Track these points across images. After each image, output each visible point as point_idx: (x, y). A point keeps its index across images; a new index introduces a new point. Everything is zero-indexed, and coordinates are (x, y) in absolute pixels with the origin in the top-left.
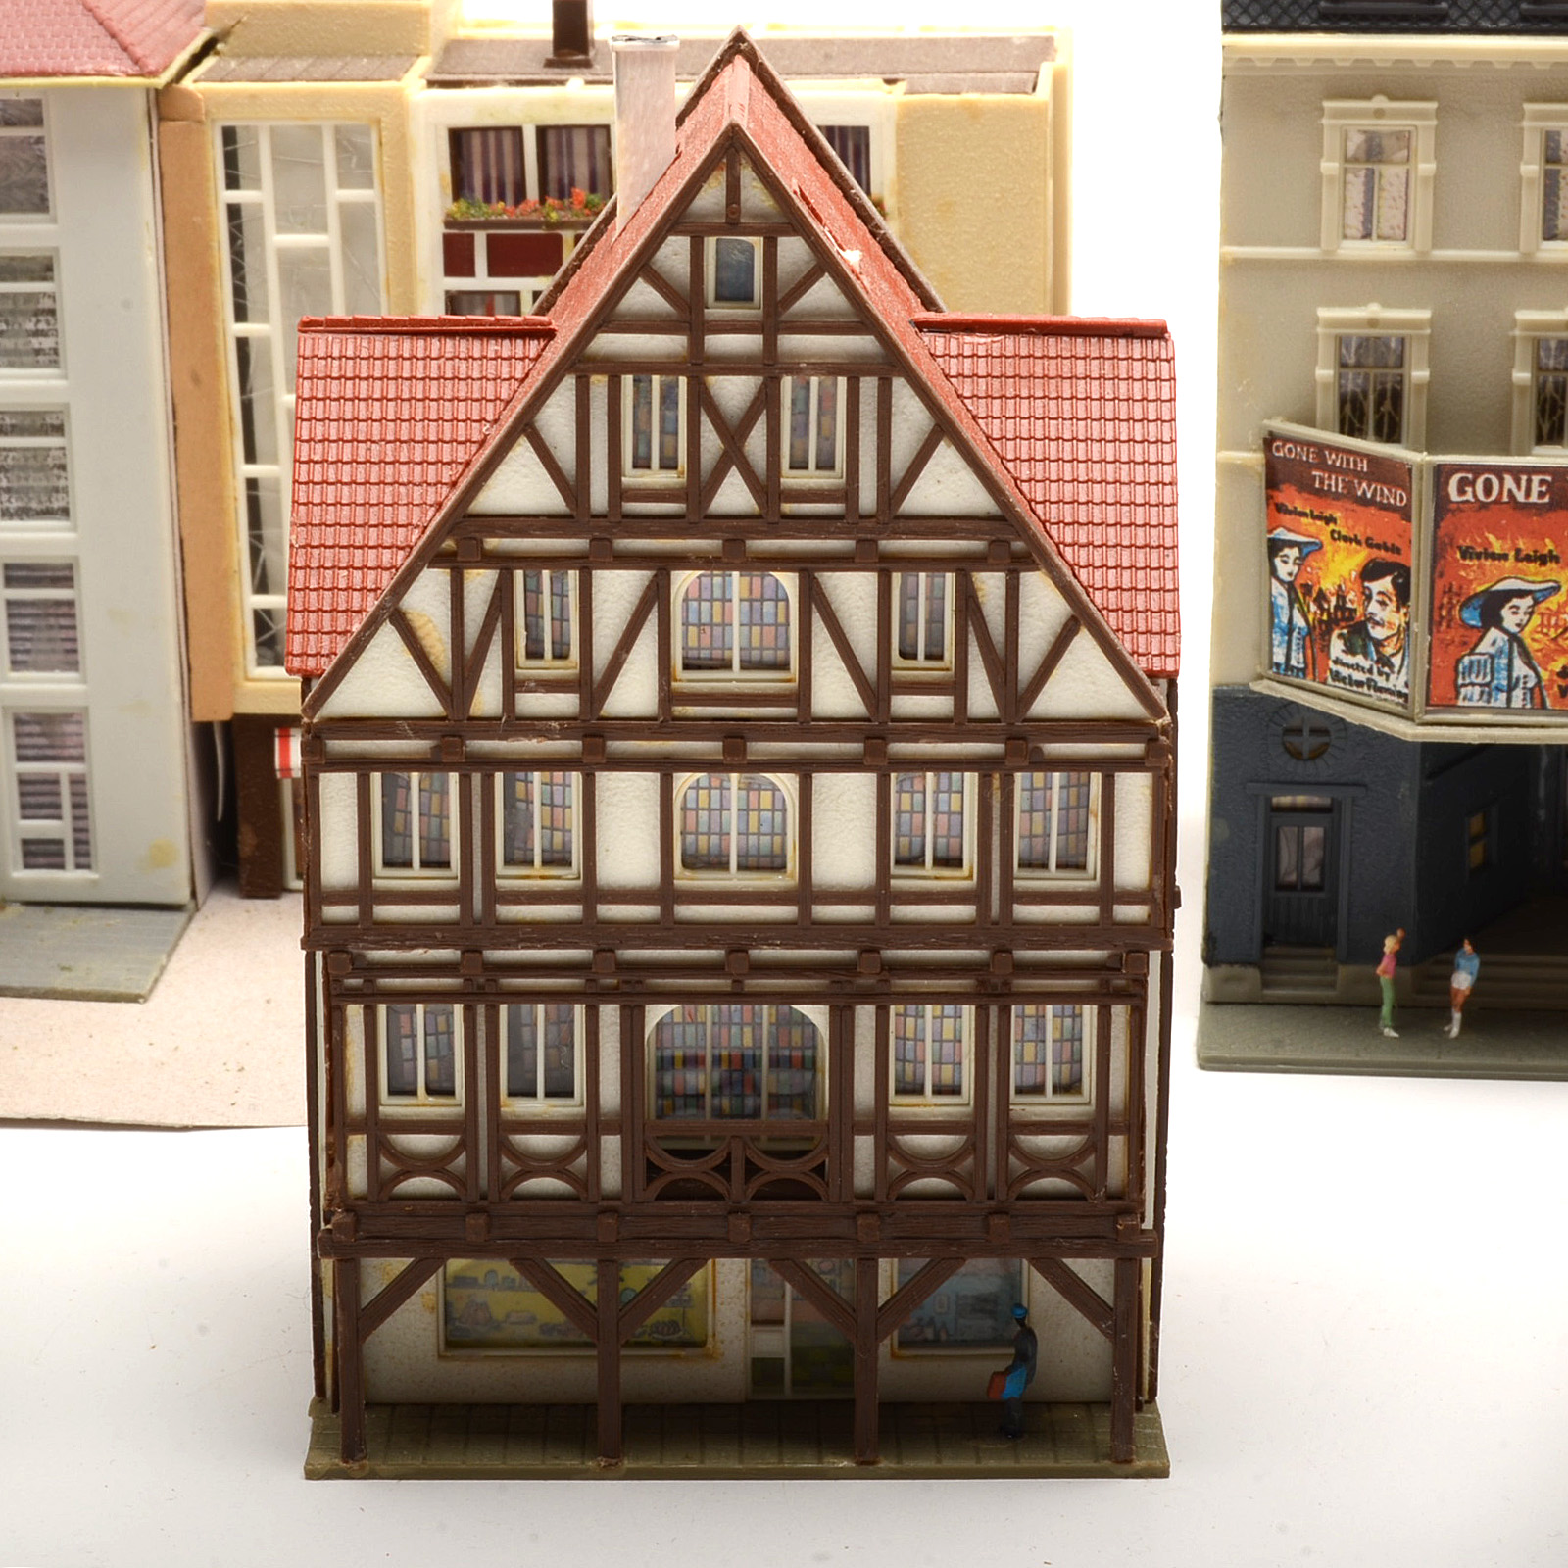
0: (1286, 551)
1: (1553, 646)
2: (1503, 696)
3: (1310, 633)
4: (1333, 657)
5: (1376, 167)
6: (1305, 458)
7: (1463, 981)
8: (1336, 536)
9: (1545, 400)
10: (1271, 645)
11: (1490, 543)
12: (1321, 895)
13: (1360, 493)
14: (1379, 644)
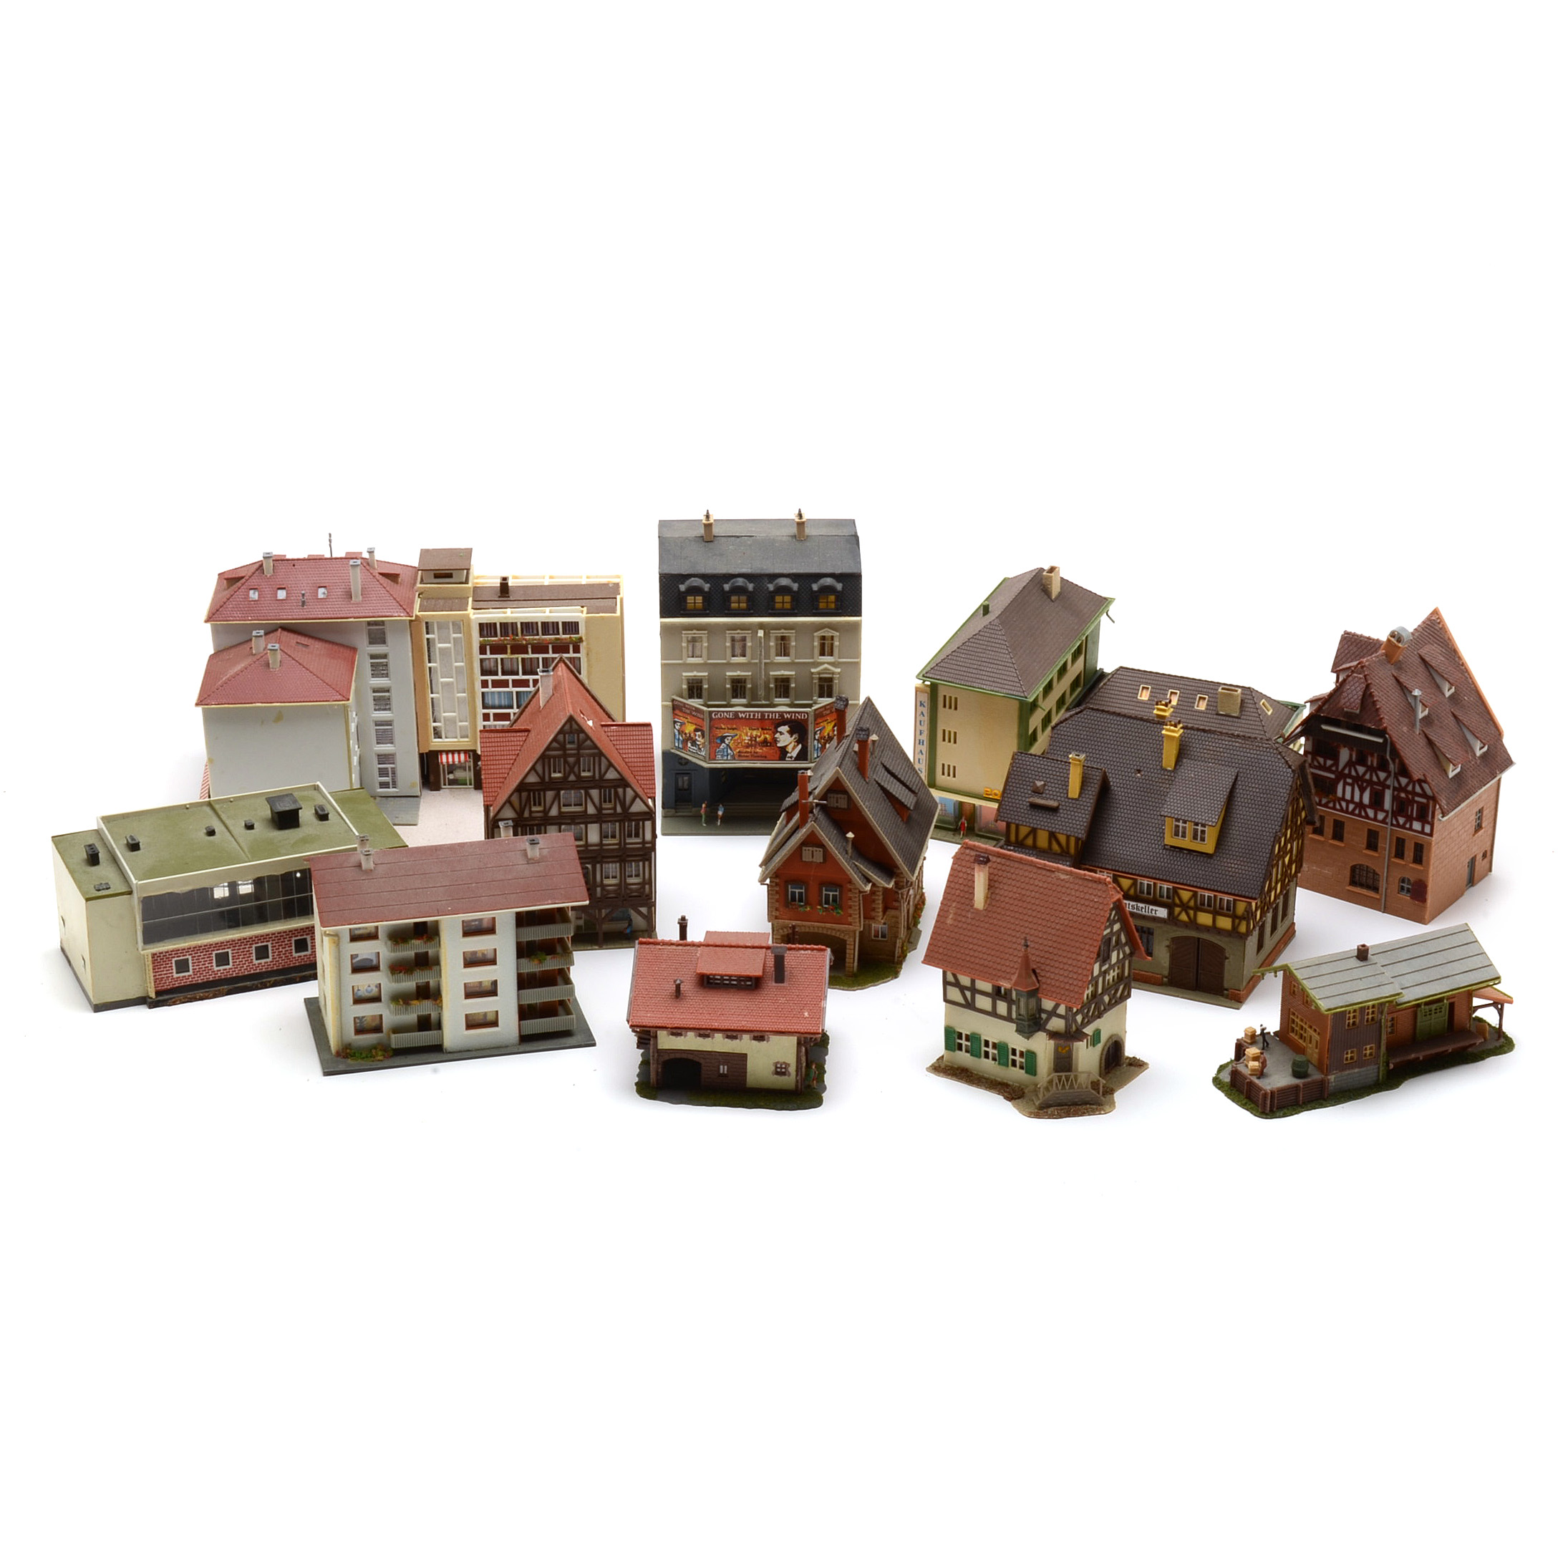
0: (677, 723)
2: (726, 757)
3: (683, 741)
4: (688, 747)
5: (694, 644)
6: (680, 704)
7: (720, 813)
8: (688, 722)
9: (734, 688)
10: (675, 743)
12: (690, 793)
13: (693, 714)
14: (699, 745)
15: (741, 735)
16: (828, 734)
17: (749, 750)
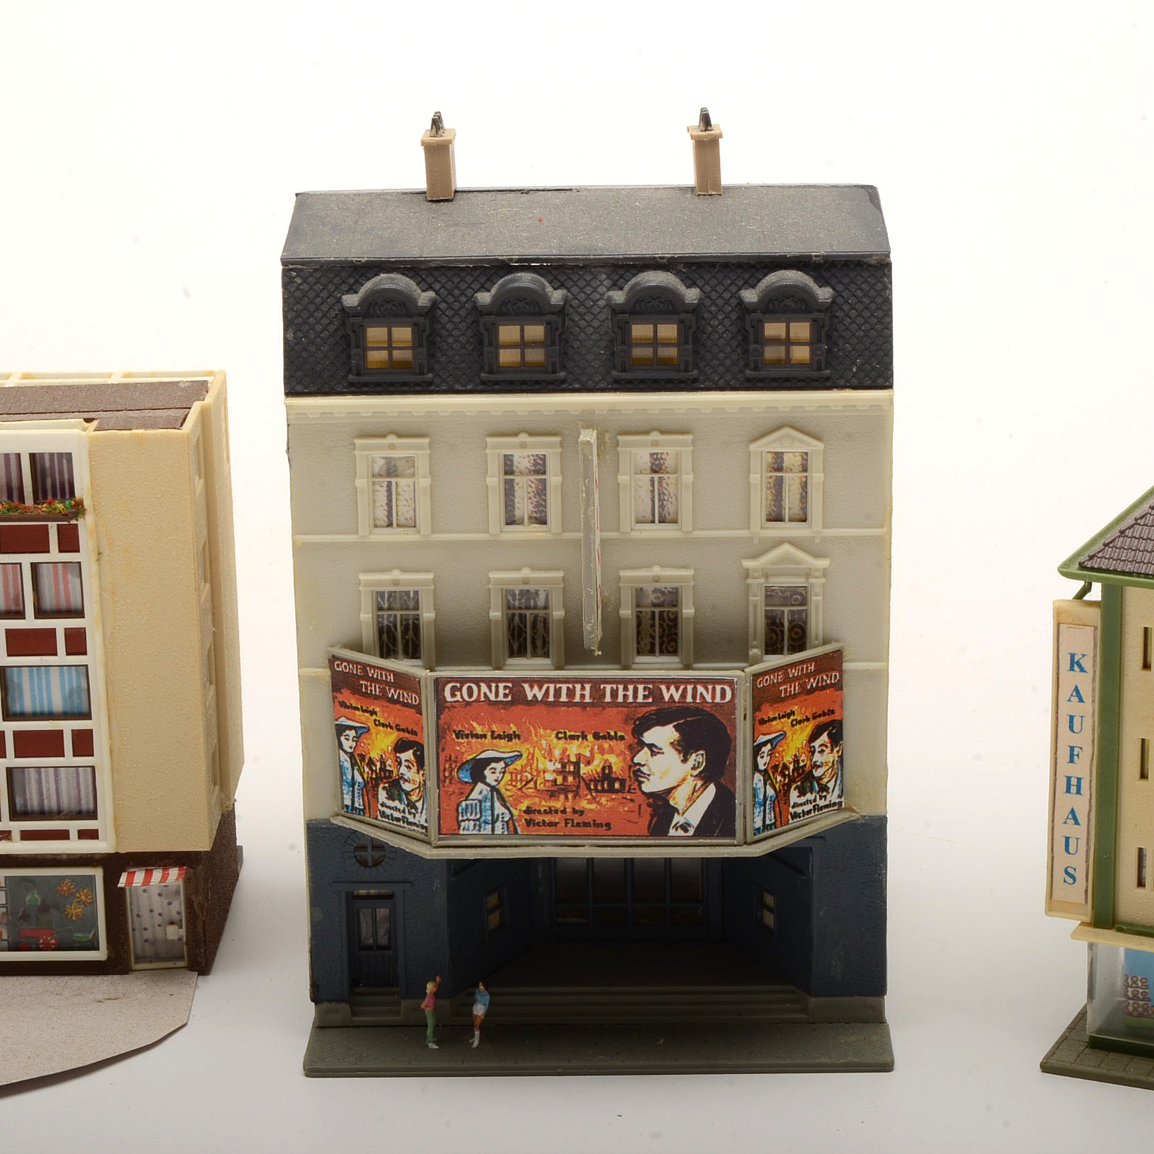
0: (348, 732)
1: (519, 793)
2: (489, 827)
3: (365, 786)
4: (380, 802)
5: (394, 480)
6: (355, 672)
7: (479, 1010)
8: (377, 723)
9: (514, 628)
10: (342, 794)
11: (474, 728)
12: (390, 952)
13: (390, 696)
14: (408, 794)
15: (532, 757)
16: (796, 761)
17: (558, 805)
